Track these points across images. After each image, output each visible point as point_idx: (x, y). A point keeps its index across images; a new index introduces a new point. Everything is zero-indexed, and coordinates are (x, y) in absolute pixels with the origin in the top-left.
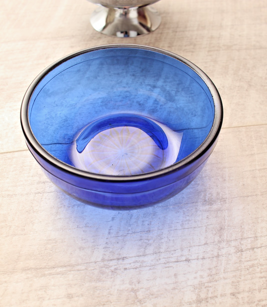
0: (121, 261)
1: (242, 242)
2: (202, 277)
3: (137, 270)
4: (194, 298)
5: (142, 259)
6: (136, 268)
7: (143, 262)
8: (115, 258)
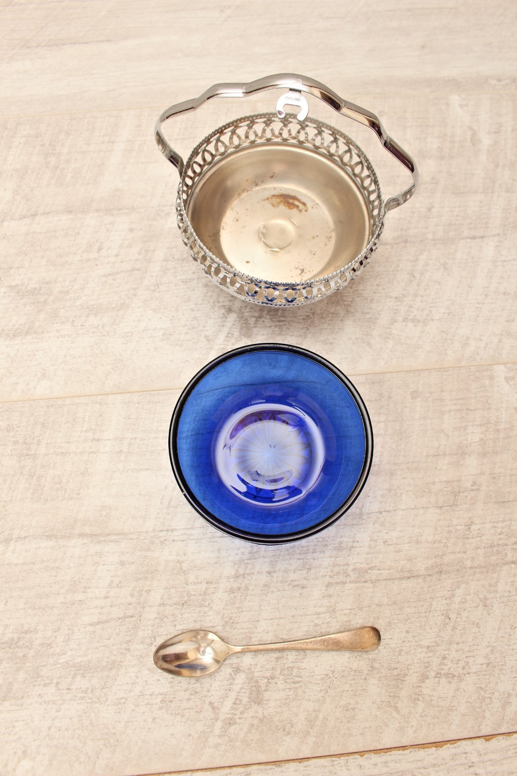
0: (170, 533)
2: (243, 553)
3: (184, 542)
4: (233, 573)
5: (190, 532)
6: (183, 541)
7: (191, 535)
8: (165, 529)
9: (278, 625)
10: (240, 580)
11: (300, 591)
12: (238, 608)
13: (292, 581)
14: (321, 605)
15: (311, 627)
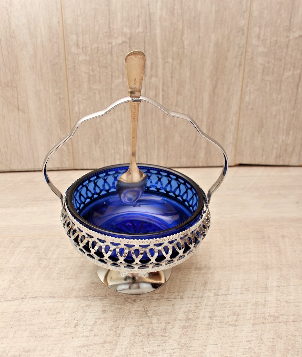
1: (219, 291)
2: (190, 307)
3: (149, 301)
7: (153, 297)
9: (222, 348)
10: (190, 321)
11: (234, 328)
12: (190, 338)
13: (228, 322)
14: (251, 336)
15: (247, 349)
